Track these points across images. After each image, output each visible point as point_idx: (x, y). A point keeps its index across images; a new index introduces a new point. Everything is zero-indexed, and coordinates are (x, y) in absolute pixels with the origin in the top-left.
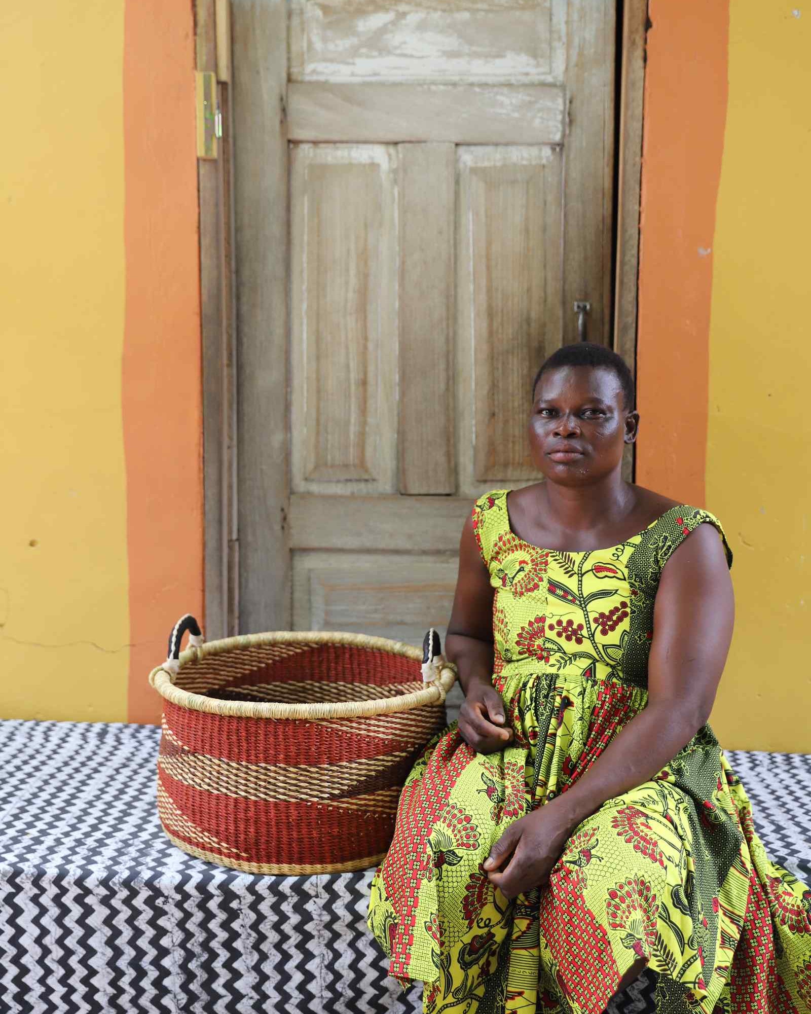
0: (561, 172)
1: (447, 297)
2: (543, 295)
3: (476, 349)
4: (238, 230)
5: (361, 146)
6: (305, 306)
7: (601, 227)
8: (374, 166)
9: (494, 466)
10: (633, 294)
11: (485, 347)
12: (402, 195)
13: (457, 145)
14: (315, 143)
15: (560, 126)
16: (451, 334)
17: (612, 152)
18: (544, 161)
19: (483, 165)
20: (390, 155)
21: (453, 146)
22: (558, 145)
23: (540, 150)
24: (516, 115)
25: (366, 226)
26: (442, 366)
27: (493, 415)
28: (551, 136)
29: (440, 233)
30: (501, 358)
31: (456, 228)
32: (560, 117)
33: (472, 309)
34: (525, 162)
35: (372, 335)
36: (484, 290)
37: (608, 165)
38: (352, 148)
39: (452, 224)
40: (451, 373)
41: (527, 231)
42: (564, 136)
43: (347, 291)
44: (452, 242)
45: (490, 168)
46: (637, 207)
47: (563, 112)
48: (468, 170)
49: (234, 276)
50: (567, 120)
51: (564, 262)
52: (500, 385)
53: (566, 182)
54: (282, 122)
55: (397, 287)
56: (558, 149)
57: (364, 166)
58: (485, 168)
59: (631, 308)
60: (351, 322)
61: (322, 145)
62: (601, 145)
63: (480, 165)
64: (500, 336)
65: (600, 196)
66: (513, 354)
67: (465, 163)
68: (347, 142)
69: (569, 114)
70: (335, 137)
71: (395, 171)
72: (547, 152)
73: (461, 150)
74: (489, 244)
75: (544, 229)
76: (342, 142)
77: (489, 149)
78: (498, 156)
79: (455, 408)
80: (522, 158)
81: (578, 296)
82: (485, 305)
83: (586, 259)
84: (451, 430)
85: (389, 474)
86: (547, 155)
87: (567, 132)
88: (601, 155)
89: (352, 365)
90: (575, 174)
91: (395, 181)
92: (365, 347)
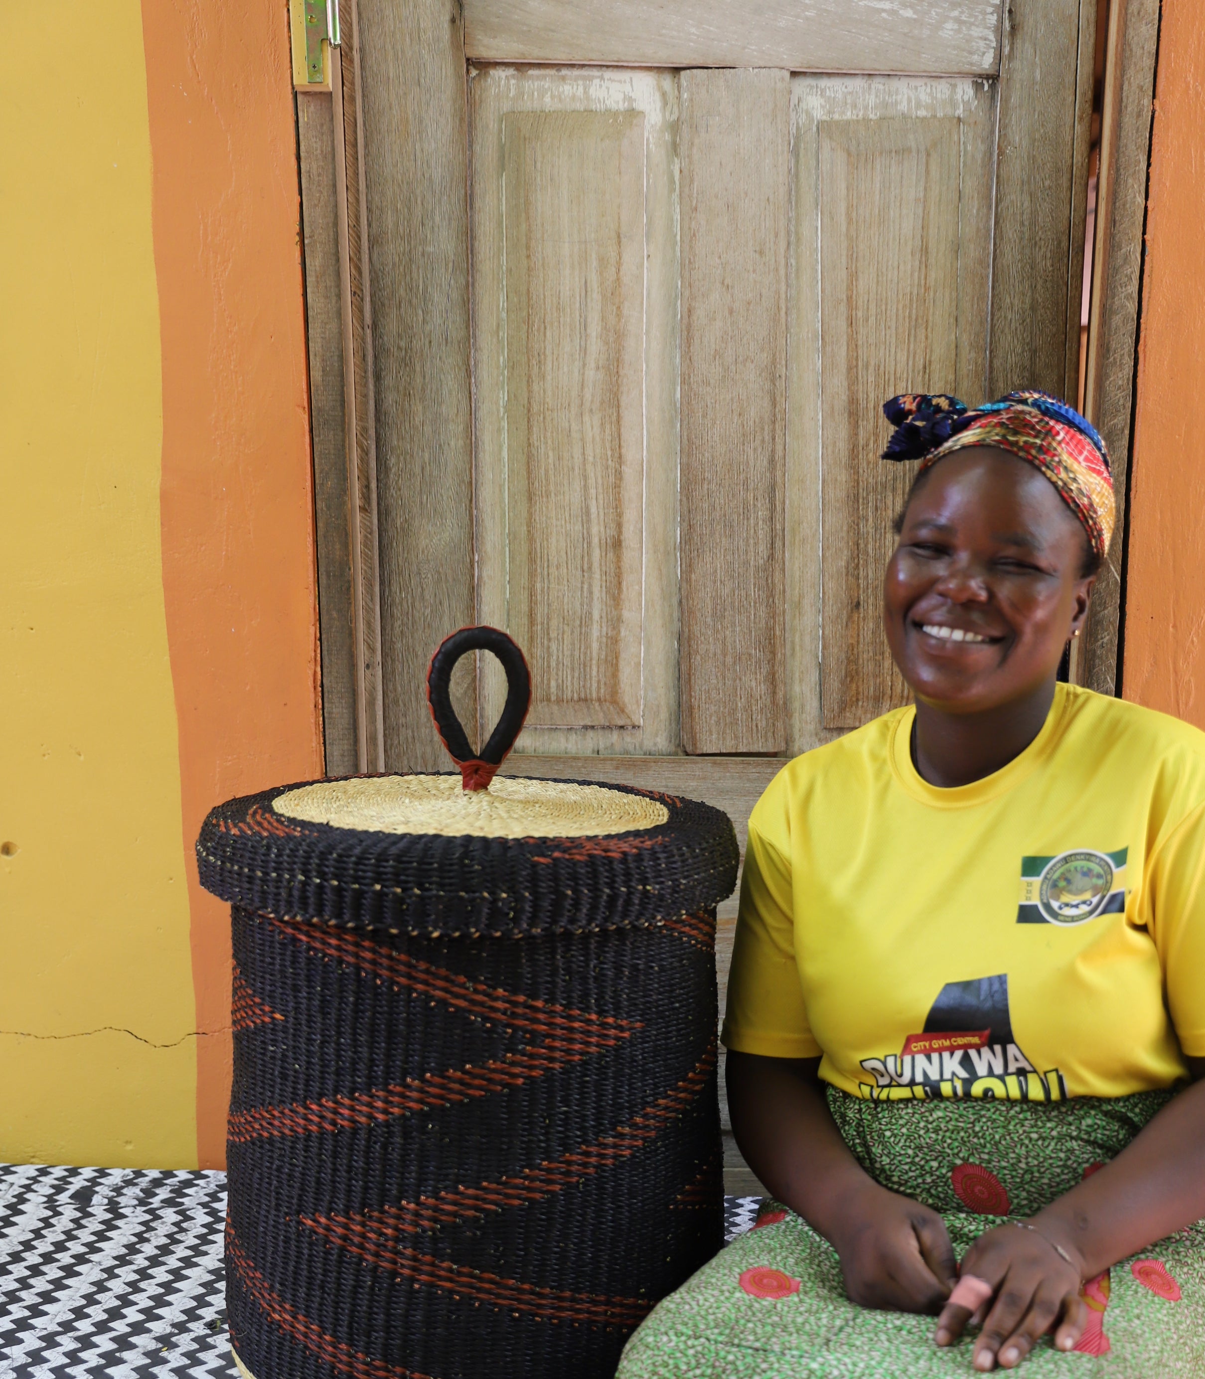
0: (992, 132)
1: (773, 382)
2: (951, 377)
3: (823, 481)
4: (374, 242)
5: (608, 74)
6: (503, 397)
7: (1064, 244)
8: (632, 114)
9: (858, 700)
10: (1128, 371)
11: (843, 476)
12: (687, 177)
13: (794, 74)
14: (521, 67)
15: (992, 37)
16: (779, 452)
17: (1090, 95)
18: (960, 112)
19: (845, 118)
20: (664, 95)
21: (788, 74)
22: (988, 77)
23: (954, 86)
24: (909, 13)
25: (619, 237)
26: (763, 513)
27: (858, 604)
28: (975, 57)
29: (761, 253)
30: (870, 498)
31: (789, 244)
32: (993, 19)
33: (820, 403)
34: (922, 113)
35: (630, 454)
36: (843, 368)
37: (1081, 118)
38: (591, 78)
39: (782, 234)
40: (778, 527)
41: (925, 250)
42: (999, 58)
43: (584, 365)
44: (782, 272)
45: (858, 121)
46: (1140, 200)
47: (1000, 9)
48: (815, 129)
49: (369, 332)
50: (1007, 25)
51: (993, 315)
52: (870, 551)
53: (1001, 153)
54: (453, 21)
55: (678, 360)
56: (986, 88)
57: (616, 114)
58: (848, 123)
59: (1121, 397)
60: (592, 426)
61: (531, 72)
62: (1070, 78)
63: (836, 117)
64: (871, 455)
65: (1065, 183)
66: (894, 490)
67: (807, 112)
68: (583, 66)
69: (1010, 11)
70: (561, 56)
71: (674, 127)
72: (965, 90)
73: (801, 86)
74: (853, 276)
75: (957, 248)
76: (572, 66)
77: (857, 84)
78: (872, 100)
79: (784, 591)
80: (918, 105)
81: (1017, 382)
82: (844, 397)
83: (1033, 308)
84: (778, 633)
85: (664, 715)
86: (966, 98)
87: (1006, 50)
88: (1071, 98)
89: (593, 510)
90: (1018, 136)
91: (674, 148)
92: (619, 475)
